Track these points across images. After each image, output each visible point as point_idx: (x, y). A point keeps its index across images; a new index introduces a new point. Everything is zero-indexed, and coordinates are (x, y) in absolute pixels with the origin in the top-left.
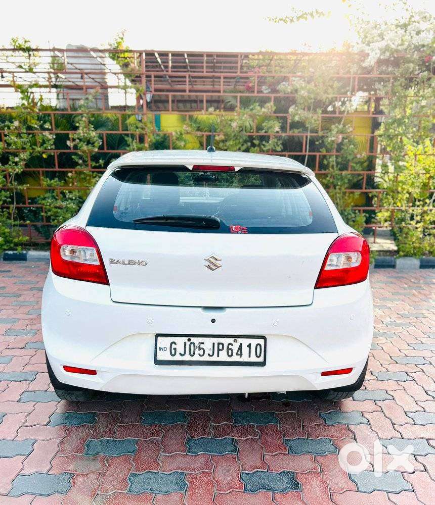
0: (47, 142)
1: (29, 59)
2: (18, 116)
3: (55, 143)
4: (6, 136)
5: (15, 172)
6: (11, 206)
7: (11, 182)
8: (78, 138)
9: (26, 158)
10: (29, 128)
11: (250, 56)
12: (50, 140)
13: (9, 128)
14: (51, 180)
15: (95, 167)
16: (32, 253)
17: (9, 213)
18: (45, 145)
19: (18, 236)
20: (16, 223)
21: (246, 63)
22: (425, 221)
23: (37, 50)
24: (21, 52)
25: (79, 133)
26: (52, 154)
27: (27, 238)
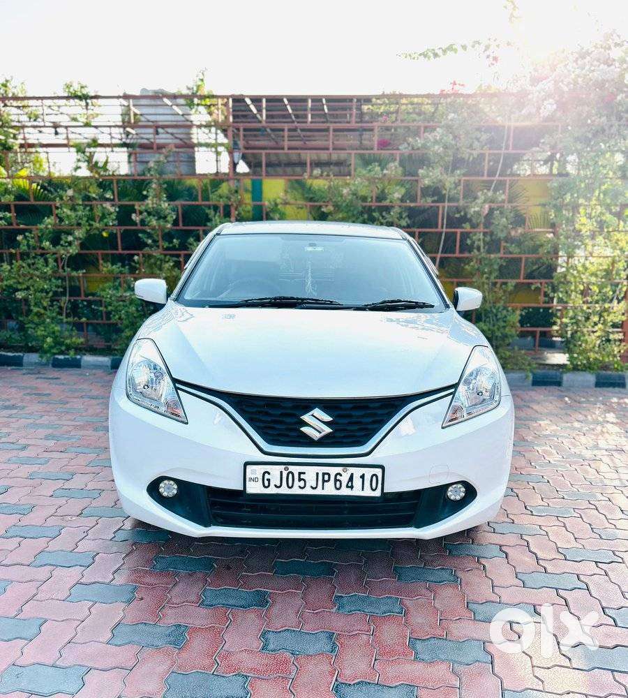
0: (108, 216)
1: (87, 109)
2: (73, 183)
3: (118, 218)
4: (57, 208)
5: (68, 255)
6: (63, 298)
7: (63, 268)
8: (146, 211)
9: (81, 236)
10: (87, 198)
11: (374, 100)
12: (111, 213)
13: (61, 198)
14: (112, 265)
15: (168, 249)
16: (88, 359)
17: (61, 308)
18: (105, 220)
19: (71, 336)
20: (69, 319)
21: (369, 109)
22: (604, 323)
23: (96, 97)
24: (77, 101)
25: (148, 204)
26: (115, 232)
27: (82, 340)
